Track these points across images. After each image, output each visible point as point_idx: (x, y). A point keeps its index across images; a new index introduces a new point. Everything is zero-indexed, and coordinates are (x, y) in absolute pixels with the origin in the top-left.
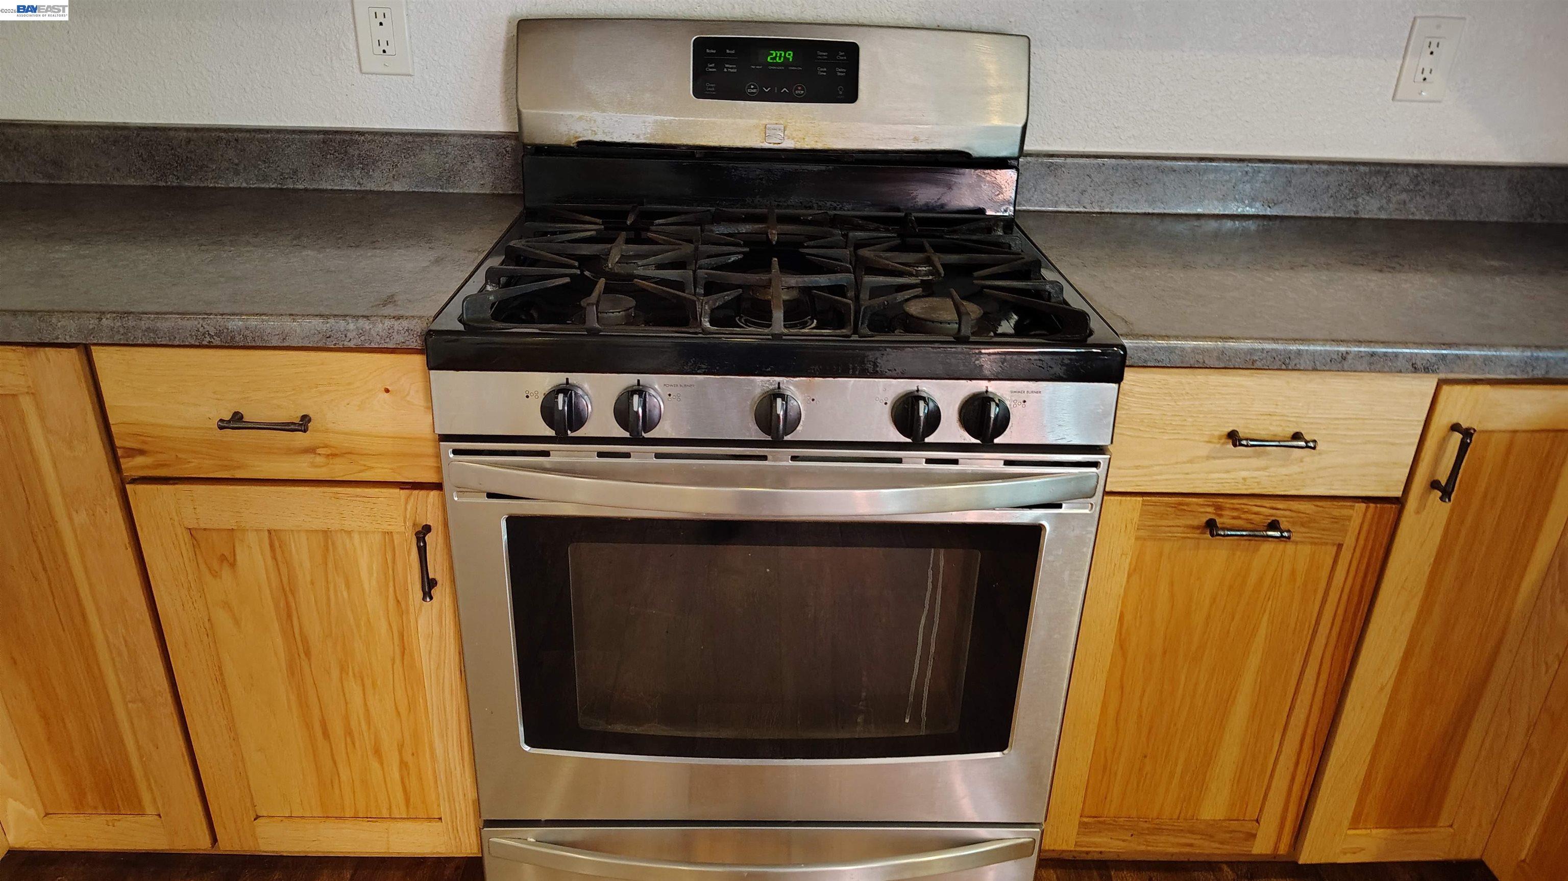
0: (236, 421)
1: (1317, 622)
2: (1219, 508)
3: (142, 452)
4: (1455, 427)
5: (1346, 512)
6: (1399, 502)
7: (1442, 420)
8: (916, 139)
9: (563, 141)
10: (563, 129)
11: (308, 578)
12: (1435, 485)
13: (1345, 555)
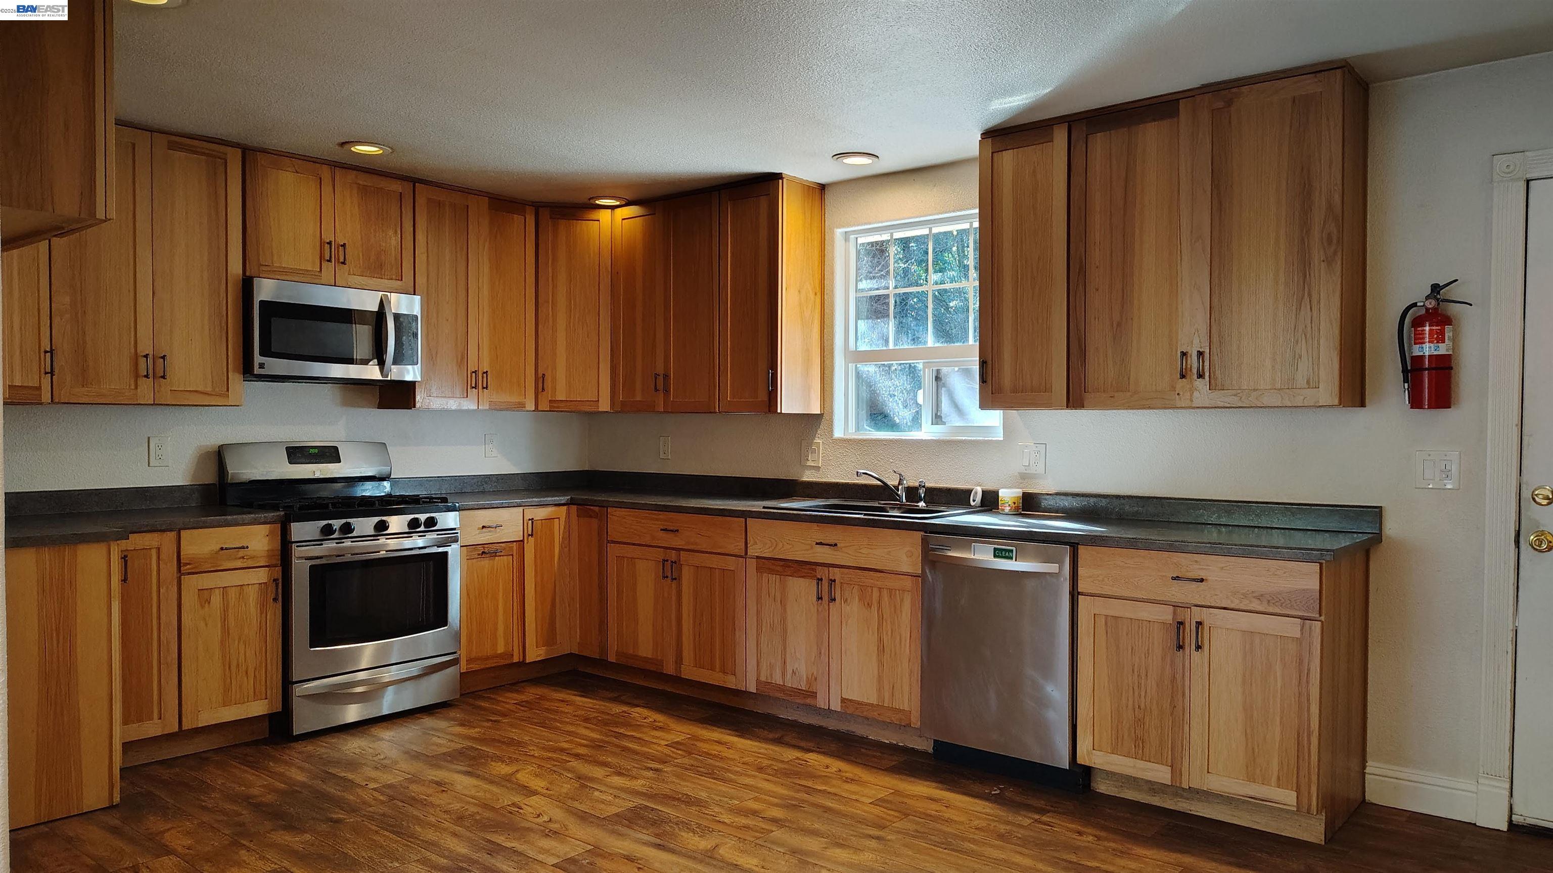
0: (222, 549)
1: (513, 580)
2: (484, 548)
3: (189, 564)
4: (529, 520)
5: (512, 545)
6: (523, 541)
7: (526, 518)
8: (361, 473)
9: (243, 480)
10: (245, 477)
11: (233, 604)
12: (529, 535)
13: (515, 558)
